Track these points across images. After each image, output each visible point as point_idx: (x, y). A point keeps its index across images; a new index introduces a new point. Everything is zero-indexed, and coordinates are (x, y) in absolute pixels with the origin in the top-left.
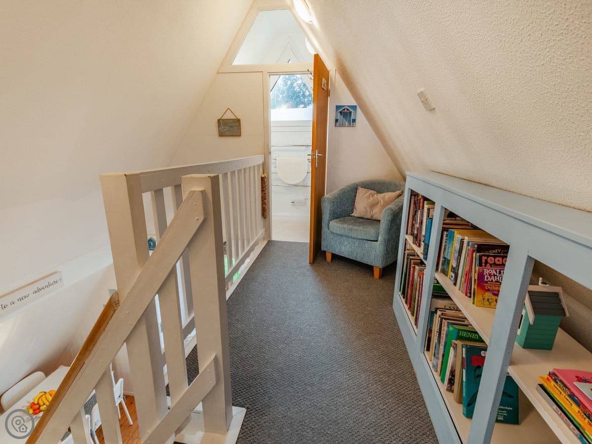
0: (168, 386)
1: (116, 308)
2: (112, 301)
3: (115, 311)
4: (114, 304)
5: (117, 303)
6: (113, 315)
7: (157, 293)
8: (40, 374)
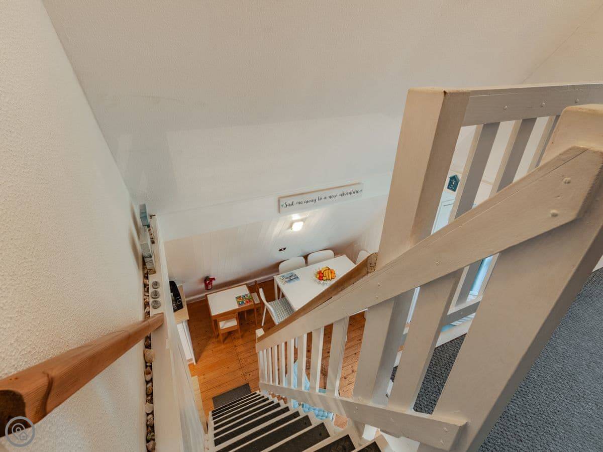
0: (396, 368)
1: (370, 271)
2: (369, 261)
3: (368, 273)
4: (369, 266)
5: (373, 266)
6: (364, 276)
7: (420, 286)
8: (331, 252)
